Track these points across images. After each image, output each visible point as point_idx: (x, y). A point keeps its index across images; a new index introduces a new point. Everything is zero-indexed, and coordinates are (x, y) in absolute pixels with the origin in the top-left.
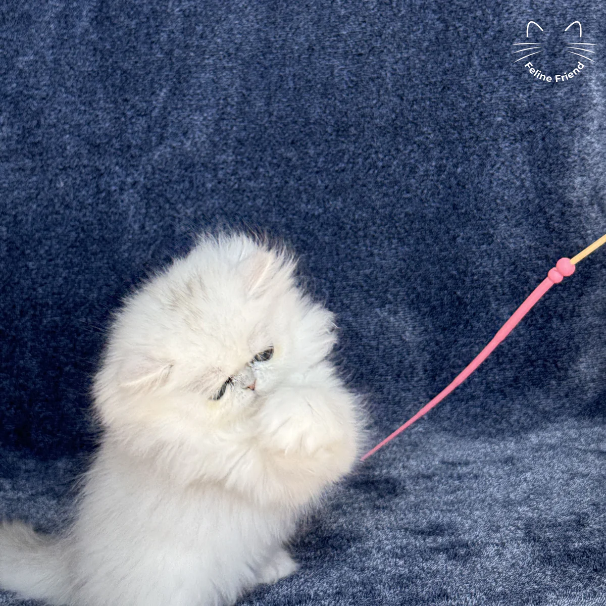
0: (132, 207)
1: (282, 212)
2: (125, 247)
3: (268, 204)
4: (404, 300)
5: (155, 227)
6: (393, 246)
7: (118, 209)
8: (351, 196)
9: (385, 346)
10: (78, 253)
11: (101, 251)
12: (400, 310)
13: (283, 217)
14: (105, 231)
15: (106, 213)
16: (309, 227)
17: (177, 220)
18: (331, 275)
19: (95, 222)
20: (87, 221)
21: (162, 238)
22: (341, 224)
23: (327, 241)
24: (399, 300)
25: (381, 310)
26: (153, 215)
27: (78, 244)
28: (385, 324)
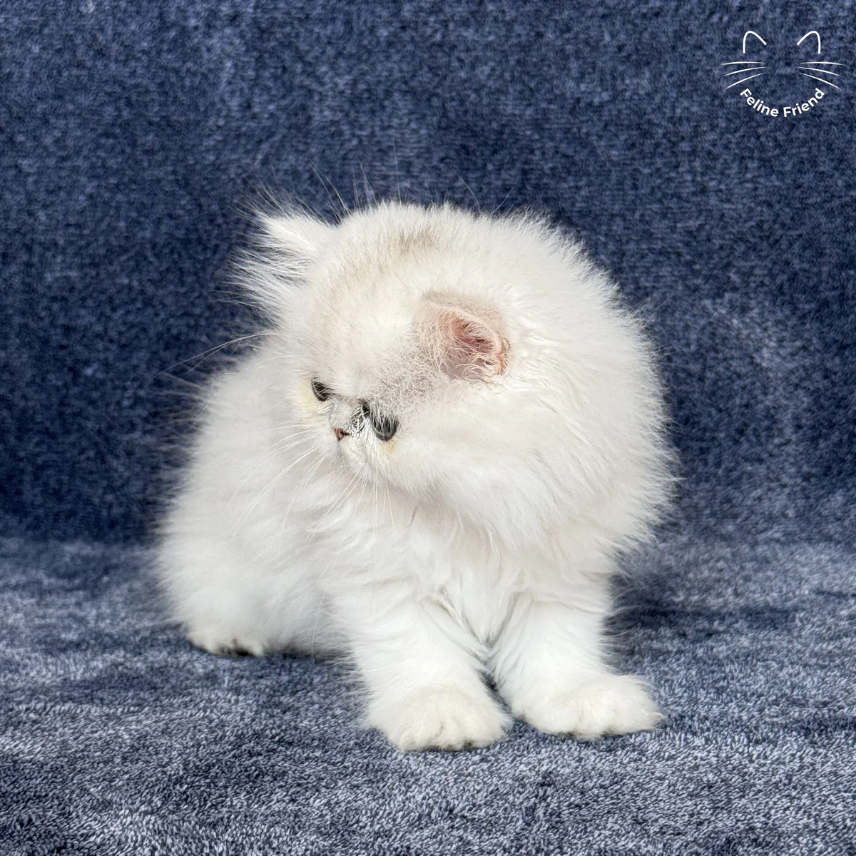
0: (229, 64)
1: (527, 96)
2: (210, 142)
3: (501, 76)
4: (762, 284)
5: (272, 107)
6: (749, 176)
7: (201, 65)
8: (669, 69)
9: (717, 373)
10: (118, 149)
11: (163, 148)
12: (753, 303)
13: (529, 105)
14: (173, 108)
15: (177, 71)
16: (579, 129)
17: (317, 98)
18: (618, 227)
19: (152, 87)
20: (137, 86)
21: (285, 131)
22: (646, 127)
23: (615, 159)
24: (753, 285)
25: (714, 303)
26: (270, 84)
27: (118, 131)
28: (722, 331)
